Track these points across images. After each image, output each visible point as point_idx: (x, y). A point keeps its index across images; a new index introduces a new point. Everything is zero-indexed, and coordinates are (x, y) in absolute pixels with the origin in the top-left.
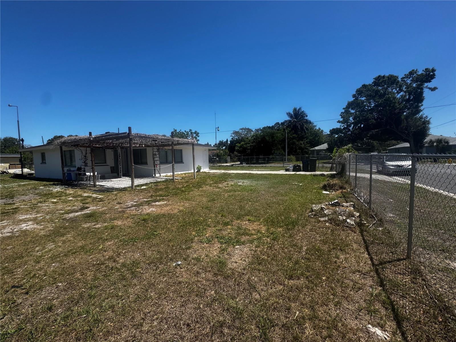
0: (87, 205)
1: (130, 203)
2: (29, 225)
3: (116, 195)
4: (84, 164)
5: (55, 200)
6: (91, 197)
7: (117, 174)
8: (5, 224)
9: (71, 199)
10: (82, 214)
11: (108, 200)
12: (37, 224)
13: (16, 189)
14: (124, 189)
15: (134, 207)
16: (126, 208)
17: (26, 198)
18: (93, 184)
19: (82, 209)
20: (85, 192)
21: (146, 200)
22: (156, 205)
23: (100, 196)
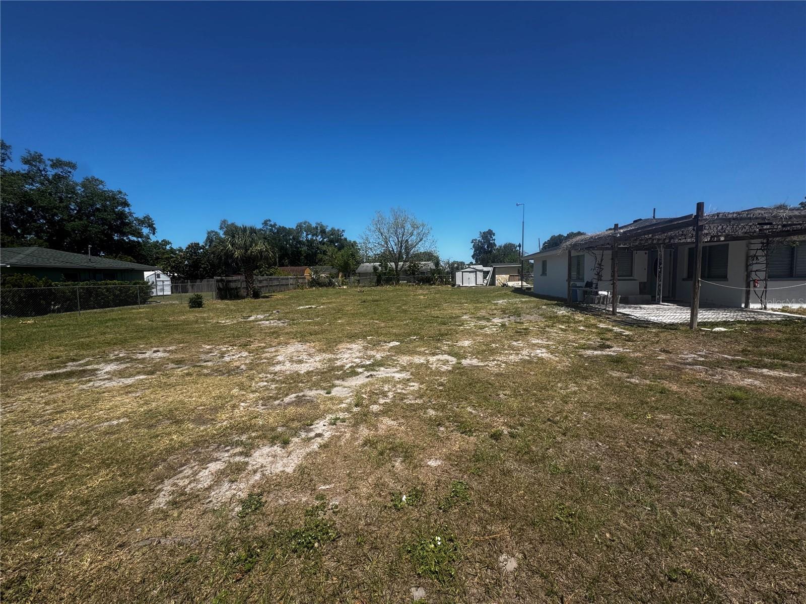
0: (608, 343)
1: (690, 357)
2: (543, 353)
3: (657, 335)
4: (596, 277)
5: (563, 327)
6: (611, 330)
7: (650, 296)
8: (521, 345)
9: (582, 328)
10: (603, 355)
11: (643, 341)
12: (552, 354)
13: (519, 306)
14: (672, 327)
15: (701, 365)
16: (681, 364)
17: (532, 318)
18: (611, 309)
19: (603, 347)
20: (600, 321)
21: (729, 357)
22: (762, 375)
23: (627, 333)
